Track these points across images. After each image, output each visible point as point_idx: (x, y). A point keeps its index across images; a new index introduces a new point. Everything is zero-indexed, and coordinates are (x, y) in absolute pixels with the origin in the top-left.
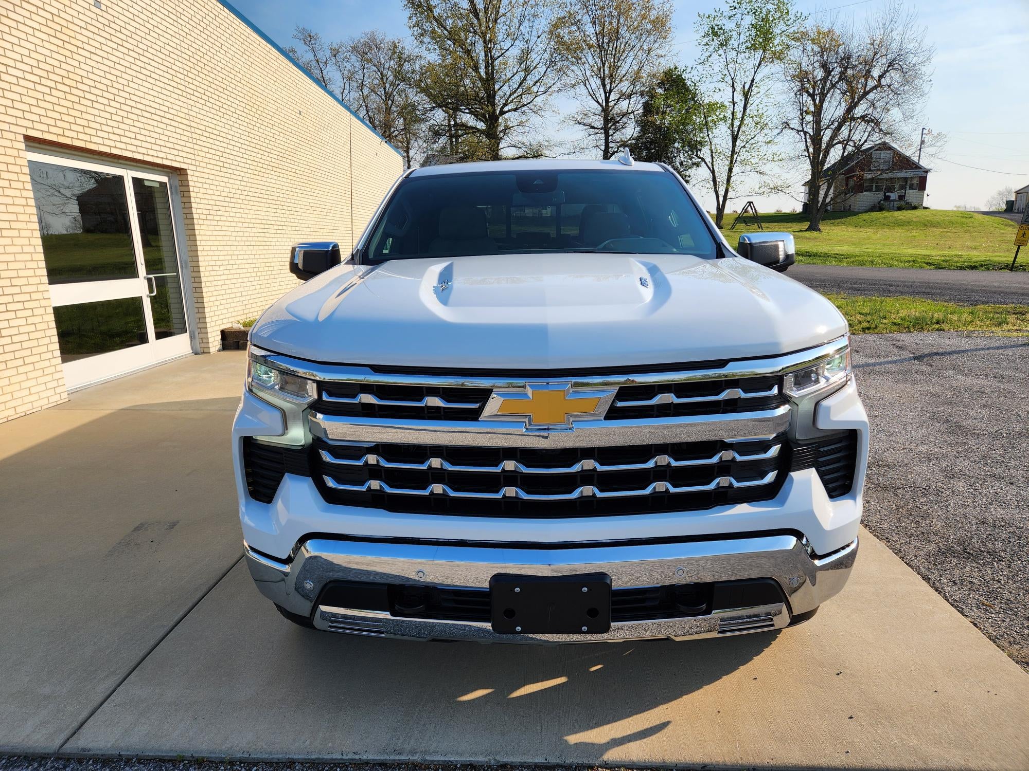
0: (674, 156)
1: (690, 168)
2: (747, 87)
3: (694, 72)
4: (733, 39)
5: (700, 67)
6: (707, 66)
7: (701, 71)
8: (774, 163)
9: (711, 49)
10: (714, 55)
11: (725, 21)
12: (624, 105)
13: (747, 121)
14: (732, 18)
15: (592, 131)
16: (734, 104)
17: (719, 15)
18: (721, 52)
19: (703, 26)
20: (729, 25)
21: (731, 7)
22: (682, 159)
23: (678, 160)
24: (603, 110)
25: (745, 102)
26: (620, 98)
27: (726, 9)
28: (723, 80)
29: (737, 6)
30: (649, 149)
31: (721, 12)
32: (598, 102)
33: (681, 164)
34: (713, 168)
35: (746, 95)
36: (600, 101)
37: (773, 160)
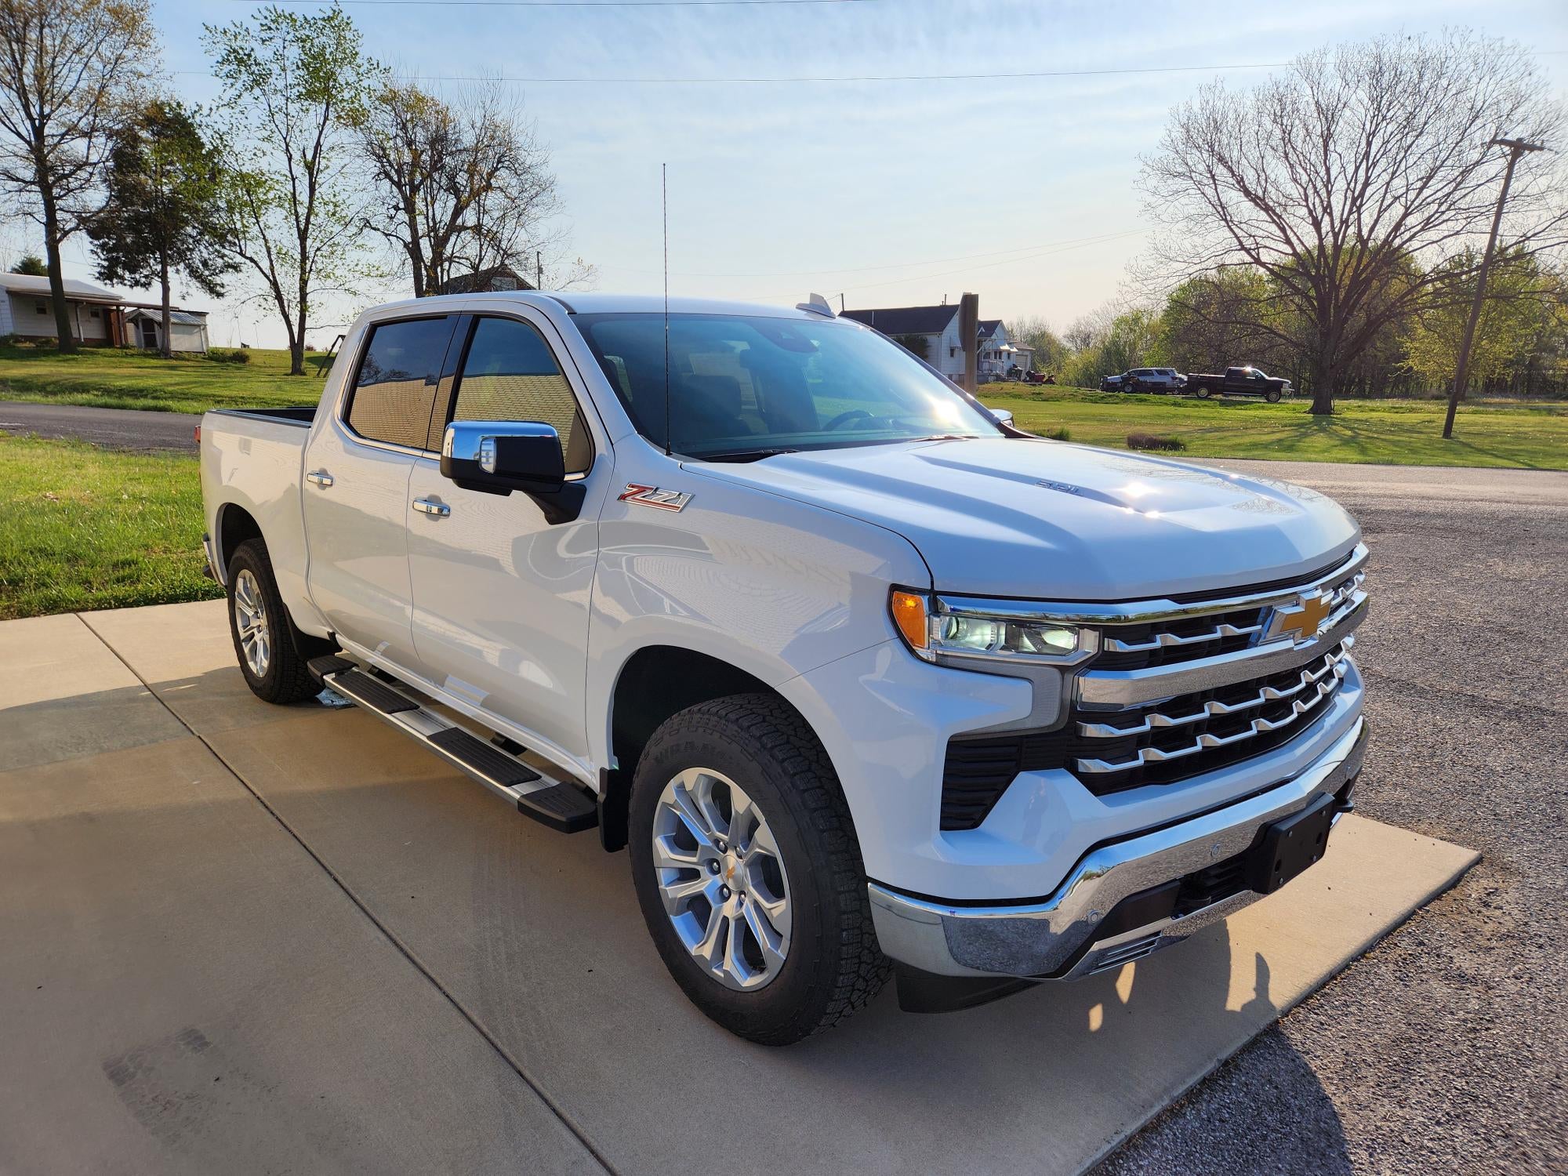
0: (188, 249)
1: (221, 272)
2: (309, 157)
3: (215, 116)
4: (274, 76)
5: (225, 111)
6: (237, 110)
7: (227, 118)
8: (370, 279)
9: (239, 85)
10: (246, 95)
11: (256, 45)
12: (78, 147)
13: (319, 209)
14: (267, 43)
15: (11, 185)
16: (293, 180)
17: (243, 32)
18: (257, 91)
19: (218, 45)
20: (263, 53)
21: (262, 25)
22: (205, 255)
23: (196, 255)
24: (32, 150)
25: (311, 179)
26: (66, 133)
27: (254, 27)
28: (268, 139)
29: (273, 26)
30: (138, 232)
31: (244, 28)
32: (19, 134)
33: (205, 263)
34: (274, 277)
35: (310, 167)
36: (24, 133)
37: (368, 275)
